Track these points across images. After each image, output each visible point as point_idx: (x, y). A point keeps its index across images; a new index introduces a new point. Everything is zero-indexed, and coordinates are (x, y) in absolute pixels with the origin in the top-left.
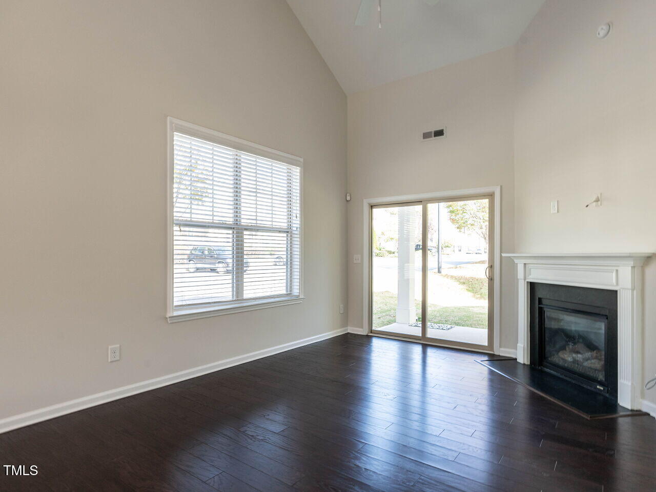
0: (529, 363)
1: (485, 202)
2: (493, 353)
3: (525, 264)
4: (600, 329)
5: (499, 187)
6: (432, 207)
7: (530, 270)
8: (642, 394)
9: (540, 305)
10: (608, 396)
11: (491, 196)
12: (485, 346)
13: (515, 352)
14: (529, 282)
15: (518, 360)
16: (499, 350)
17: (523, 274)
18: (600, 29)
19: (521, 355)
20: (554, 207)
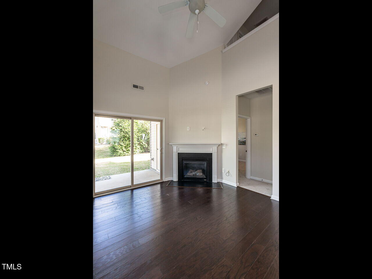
0: (178, 181)
2: (163, 181)
3: (177, 147)
4: (204, 164)
5: (165, 118)
7: (179, 149)
8: (218, 178)
9: (182, 160)
10: (208, 181)
11: (161, 121)
12: (159, 180)
13: (172, 178)
14: (178, 153)
15: (174, 181)
16: (165, 179)
17: (176, 150)
18: (206, 82)
19: (175, 178)
20: (188, 129)
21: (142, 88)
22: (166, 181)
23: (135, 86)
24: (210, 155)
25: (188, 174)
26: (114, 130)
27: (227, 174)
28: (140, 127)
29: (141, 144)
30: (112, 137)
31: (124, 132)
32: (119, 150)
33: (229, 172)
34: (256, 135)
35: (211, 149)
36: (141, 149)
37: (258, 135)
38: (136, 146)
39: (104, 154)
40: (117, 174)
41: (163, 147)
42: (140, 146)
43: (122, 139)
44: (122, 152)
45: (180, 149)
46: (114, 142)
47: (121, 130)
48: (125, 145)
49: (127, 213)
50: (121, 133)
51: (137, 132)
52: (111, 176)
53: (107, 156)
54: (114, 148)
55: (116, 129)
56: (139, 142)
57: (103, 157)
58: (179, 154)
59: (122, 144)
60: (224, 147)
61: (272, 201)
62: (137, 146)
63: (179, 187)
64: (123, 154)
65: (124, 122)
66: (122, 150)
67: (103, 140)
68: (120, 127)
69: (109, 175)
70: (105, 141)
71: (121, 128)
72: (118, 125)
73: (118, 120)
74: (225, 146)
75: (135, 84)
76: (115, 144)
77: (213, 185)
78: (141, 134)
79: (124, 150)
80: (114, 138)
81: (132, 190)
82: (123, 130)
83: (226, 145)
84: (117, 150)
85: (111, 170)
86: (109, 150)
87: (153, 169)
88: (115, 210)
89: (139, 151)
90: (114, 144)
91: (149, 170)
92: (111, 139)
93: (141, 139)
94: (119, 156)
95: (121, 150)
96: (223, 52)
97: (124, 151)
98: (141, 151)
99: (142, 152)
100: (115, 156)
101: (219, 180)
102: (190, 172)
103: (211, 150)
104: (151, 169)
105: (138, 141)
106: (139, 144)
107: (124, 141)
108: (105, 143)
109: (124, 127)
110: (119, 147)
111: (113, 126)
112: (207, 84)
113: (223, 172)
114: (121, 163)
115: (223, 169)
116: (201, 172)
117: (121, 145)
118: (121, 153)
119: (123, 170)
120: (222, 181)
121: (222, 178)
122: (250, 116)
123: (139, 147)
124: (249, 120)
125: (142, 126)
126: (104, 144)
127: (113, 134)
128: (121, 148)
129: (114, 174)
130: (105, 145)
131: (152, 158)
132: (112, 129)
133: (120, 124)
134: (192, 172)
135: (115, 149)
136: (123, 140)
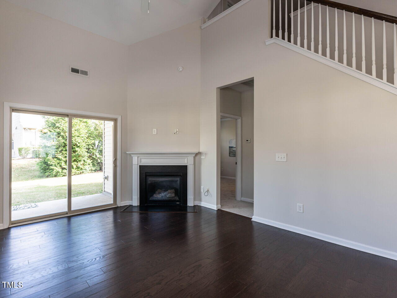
0: (139, 205)
1: (112, 123)
2: (117, 206)
3: (138, 157)
4: (177, 181)
5: (121, 116)
6: (75, 121)
7: (140, 159)
8: (195, 200)
9: (146, 176)
10: (182, 205)
11: (115, 120)
12: (112, 204)
13: (131, 202)
14: (140, 166)
15: (133, 205)
16: (120, 204)
17: (136, 162)
18: (180, 67)
19: (135, 201)
20: (155, 131)
21: (85, 73)
22: (121, 206)
23: (75, 71)
24: (185, 167)
25: (155, 196)
26: (45, 133)
27: (206, 194)
28: (92, 129)
29: (93, 157)
30: (43, 145)
31: (63, 137)
32: (55, 166)
33: (208, 191)
34: (247, 141)
35: (186, 159)
36: (94, 165)
37: (250, 142)
38: (84, 161)
39: (27, 174)
40: (48, 200)
41: (118, 157)
42: (92, 161)
43: (60, 149)
44: (60, 170)
45: (142, 160)
46: (46, 154)
47: (59, 133)
48: (64, 159)
49: (57, 241)
50: (59, 138)
51: (87, 138)
52: (38, 204)
53: (34, 177)
54: (45, 163)
55: (51, 131)
56: (89, 154)
57: (27, 179)
58: (141, 168)
59: (60, 157)
60: (203, 157)
61: (253, 223)
62: (86, 160)
63: (140, 212)
64: (61, 173)
65: (64, 121)
66: (61, 166)
67: (27, 150)
68: (56, 130)
69: (36, 202)
70: (31, 152)
71: (58, 130)
72: (54, 125)
73: (52, 119)
74: (204, 155)
75: (74, 68)
76: (47, 157)
77: (189, 210)
78: (93, 141)
79: (64, 167)
80: (46, 147)
81: (69, 218)
82: (62, 134)
83: (206, 154)
84: (51, 167)
85: (39, 195)
86: (37, 167)
87: (108, 192)
88: (41, 238)
89: (90, 168)
90: (45, 156)
91: (101, 194)
92: (41, 150)
93: (93, 149)
94: (55, 176)
95: (58, 166)
96: (202, 28)
97: (63, 169)
98: (94, 169)
99: (95, 171)
100: (47, 177)
101: (197, 203)
102: (157, 192)
103: (186, 162)
104: (104, 193)
105: (87, 152)
106: (90, 157)
107: (64, 152)
108: (30, 155)
109: (63, 130)
110: (54, 161)
111: (44, 127)
112: (181, 70)
113: (202, 191)
114: (58, 186)
115: (202, 187)
116: (173, 193)
117: (59, 159)
118: (58, 172)
119: (59, 196)
120: (200, 204)
121: (200, 200)
122: (241, 116)
123: (89, 161)
124: (239, 121)
125: (95, 128)
126: (28, 157)
127: (44, 140)
128: (59, 163)
129: (42, 201)
130: (32, 159)
131: (106, 176)
132: (42, 132)
133: (57, 125)
134: (160, 193)
135: (48, 165)
136: (62, 150)
